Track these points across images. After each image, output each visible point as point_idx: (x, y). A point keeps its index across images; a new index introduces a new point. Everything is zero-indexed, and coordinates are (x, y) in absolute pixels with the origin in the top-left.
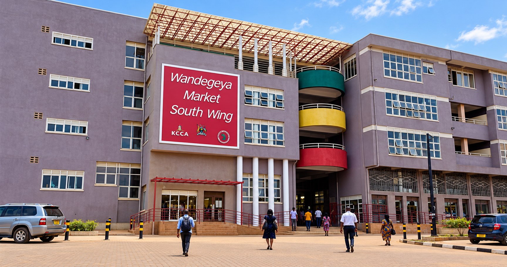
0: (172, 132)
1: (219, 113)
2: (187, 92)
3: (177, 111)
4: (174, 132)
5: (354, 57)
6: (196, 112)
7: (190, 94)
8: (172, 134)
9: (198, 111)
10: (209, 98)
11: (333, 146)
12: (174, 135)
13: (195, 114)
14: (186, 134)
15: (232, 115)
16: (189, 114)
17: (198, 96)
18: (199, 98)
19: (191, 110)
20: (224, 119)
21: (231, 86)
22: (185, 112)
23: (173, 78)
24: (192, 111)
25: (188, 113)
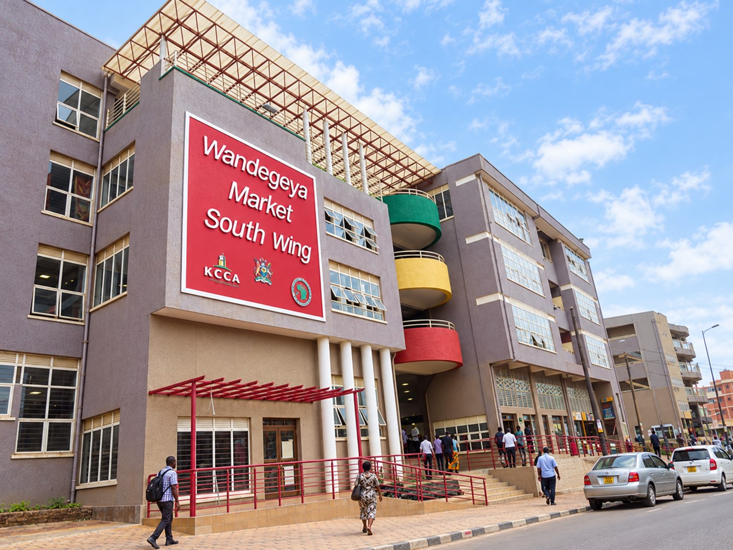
0: (206, 268)
1: (291, 242)
2: (235, 184)
3: (219, 224)
4: (210, 269)
5: (442, 190)
6: (253, 230)
7: (240, 190)
8: (206, 274)
9: (257, 231)
10: (275, 207)
11: (430, 324)
12: (211, 275)
13: (252, 235)
14: (236, 278)
15: (310, 249)
16: (241, 234)
17: (255, 198)
18: (259, 203)
19: (244, 225)
20: (299, 255)
21: (306, 192)
22: (233, 227)
23: (208, 148)
24: (247, 228)
25: (238, 231)
